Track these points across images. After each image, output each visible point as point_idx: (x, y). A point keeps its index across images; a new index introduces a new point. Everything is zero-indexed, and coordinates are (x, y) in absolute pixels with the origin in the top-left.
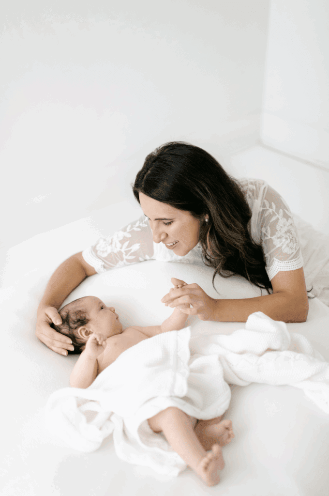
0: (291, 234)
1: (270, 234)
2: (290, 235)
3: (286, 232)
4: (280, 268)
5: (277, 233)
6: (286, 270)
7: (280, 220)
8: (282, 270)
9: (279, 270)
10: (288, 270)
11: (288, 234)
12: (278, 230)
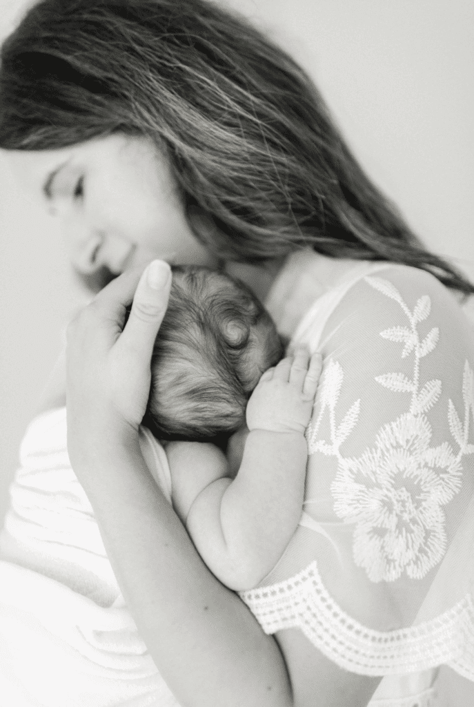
0: (418, 504)
1: (342, 439)
2: (410, 506)
3: (399, 480)
4: (308, 616)
5: (366, 456)
6: (318, 644)
7: (409, 416)
8: (307, 631)
9: (298, 622)
10: (327, 651)
11: (405, 494)
12: (380, 445)
